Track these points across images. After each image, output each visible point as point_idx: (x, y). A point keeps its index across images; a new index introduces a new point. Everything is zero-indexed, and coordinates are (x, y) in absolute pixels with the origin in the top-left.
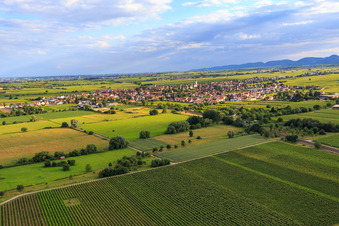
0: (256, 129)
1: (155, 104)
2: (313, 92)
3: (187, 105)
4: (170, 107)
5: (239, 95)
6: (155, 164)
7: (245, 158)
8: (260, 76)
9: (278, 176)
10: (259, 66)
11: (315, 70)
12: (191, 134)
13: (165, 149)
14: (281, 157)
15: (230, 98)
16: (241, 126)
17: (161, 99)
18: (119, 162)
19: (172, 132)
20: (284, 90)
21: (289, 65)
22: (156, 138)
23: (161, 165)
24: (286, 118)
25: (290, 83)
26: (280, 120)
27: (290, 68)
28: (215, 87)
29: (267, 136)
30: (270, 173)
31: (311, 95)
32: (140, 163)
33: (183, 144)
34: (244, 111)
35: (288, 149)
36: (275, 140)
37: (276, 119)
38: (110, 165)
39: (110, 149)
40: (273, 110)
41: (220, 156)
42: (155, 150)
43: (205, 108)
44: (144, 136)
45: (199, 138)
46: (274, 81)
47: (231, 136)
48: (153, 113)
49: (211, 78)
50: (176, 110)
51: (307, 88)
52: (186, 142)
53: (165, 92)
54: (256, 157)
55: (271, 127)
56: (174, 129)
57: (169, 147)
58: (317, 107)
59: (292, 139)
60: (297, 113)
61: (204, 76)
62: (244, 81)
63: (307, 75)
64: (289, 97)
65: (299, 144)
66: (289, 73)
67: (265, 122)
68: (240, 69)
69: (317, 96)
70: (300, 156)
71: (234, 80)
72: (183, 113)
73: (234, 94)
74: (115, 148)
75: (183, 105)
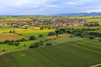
0: (79, 35)
1: (41, 26)
2: (97, 24)
3: (53, 27)
4: (47, 27)
5: (71, 24)
6: (47, 45)
7: (77, 44)
8: (77, 18)
9: (89, 49)
10: (76, 14)
11: (96, 17)
12: (57, 36)
13: (49, 40)
14: (89, 43)
15: (68, 25)
16: (74, 34)
17: (43, 24)
18: (35, 44)
19: (50, 35)
20: (86, 23)
21: (86, 15)
22: (45, 37)
23: (49, 45)
24: (89, 32)
25: (88, 21)
26: (87, 32)
27: (87, 16)
28: (62, 21)
29: (83, 37)
30: (86, 48)
31: (96, 25)
32: (42, 44)
33: (55, 39)
34: (74, 29)
35: (91, 41)
36: (86, 38)
37: (85, 32)
38: (32, 44)
39: (30, 40)
40: (84, 29)
41: (69, 43)
42: (46, 40)
43: (59, 28)
44: (41, 36)
45: (60, 37)
46: (82, 20)
47: (71, 37)
48: (42, 29)
49: (59, 18)
50: (49, 28)
51: (94, 22)
52: (56, 38)
53: (44, 22)
54: (80, 43)
55: (84, 34)
56: (50, 34)
57: (50, 40)
58: (98, 29)
59: (92, 38)
60: (92, 30)
61: (57, 17)
62: (72, 19)
63: (94, 18)
64: (88, 25)
65: (94, 40)
66: (87, 17)
67: (82, 33)
68: (69, 15)
69: (98, 25)
70: (95, 43)
71: (68, 19)
72: (52, 29)
73: (69, 24)
74: (32, 40)
75: (51, 27)
